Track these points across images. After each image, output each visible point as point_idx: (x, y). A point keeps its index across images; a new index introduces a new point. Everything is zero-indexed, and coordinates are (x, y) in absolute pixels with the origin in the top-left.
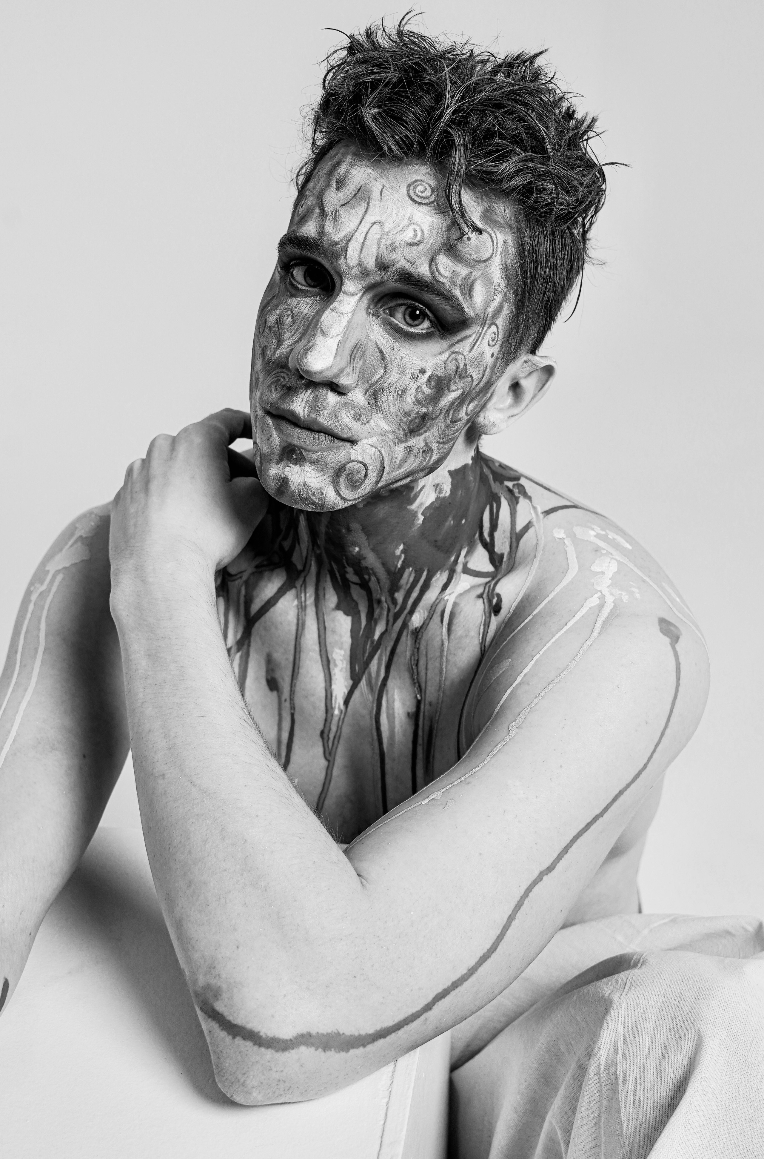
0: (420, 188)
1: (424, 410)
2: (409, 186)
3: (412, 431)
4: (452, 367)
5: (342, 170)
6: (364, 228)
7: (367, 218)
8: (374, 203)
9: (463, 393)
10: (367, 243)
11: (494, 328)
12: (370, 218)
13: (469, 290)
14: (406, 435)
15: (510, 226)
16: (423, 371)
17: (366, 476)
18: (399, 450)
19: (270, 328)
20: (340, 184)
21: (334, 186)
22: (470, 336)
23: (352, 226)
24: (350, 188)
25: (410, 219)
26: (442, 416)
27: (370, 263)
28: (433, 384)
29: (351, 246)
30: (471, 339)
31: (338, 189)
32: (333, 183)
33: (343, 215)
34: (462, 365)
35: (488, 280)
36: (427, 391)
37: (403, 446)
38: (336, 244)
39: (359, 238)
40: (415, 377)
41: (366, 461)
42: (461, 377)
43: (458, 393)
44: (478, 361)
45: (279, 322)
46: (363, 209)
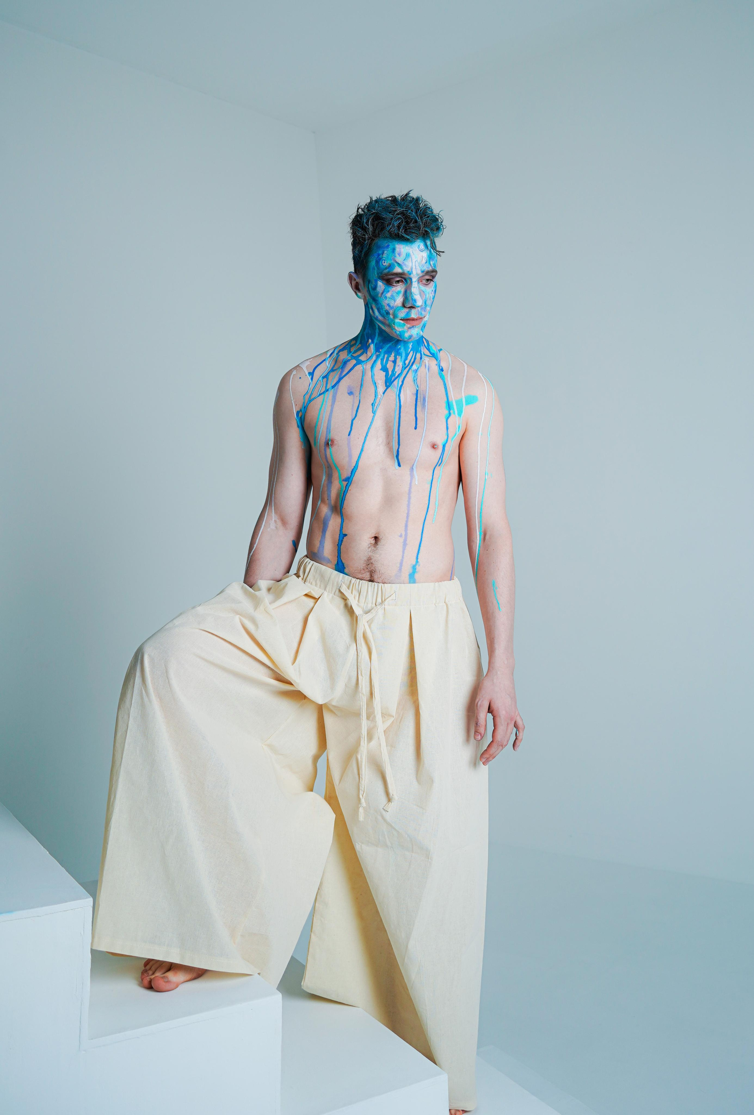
0: (421, 247)
2: (418, 247)
5: (397, 250)
6: (414, 264)
7: (413, 261)
8: (413, 256)
10: (416, 267)
12: (414, 261)
19: (389, 298)
20: (399, 255)
21: (398, 256)
23: (411, 265)
24: (403, 255)
25: (422, 256)
27: (419, 272)
29: (413, 270)
31: (400, 256)
32: (397, 254)
33: (406, 263)
38: (409, 271)
39: (414, 267)
45: (392, 296)
46: (411, 259)
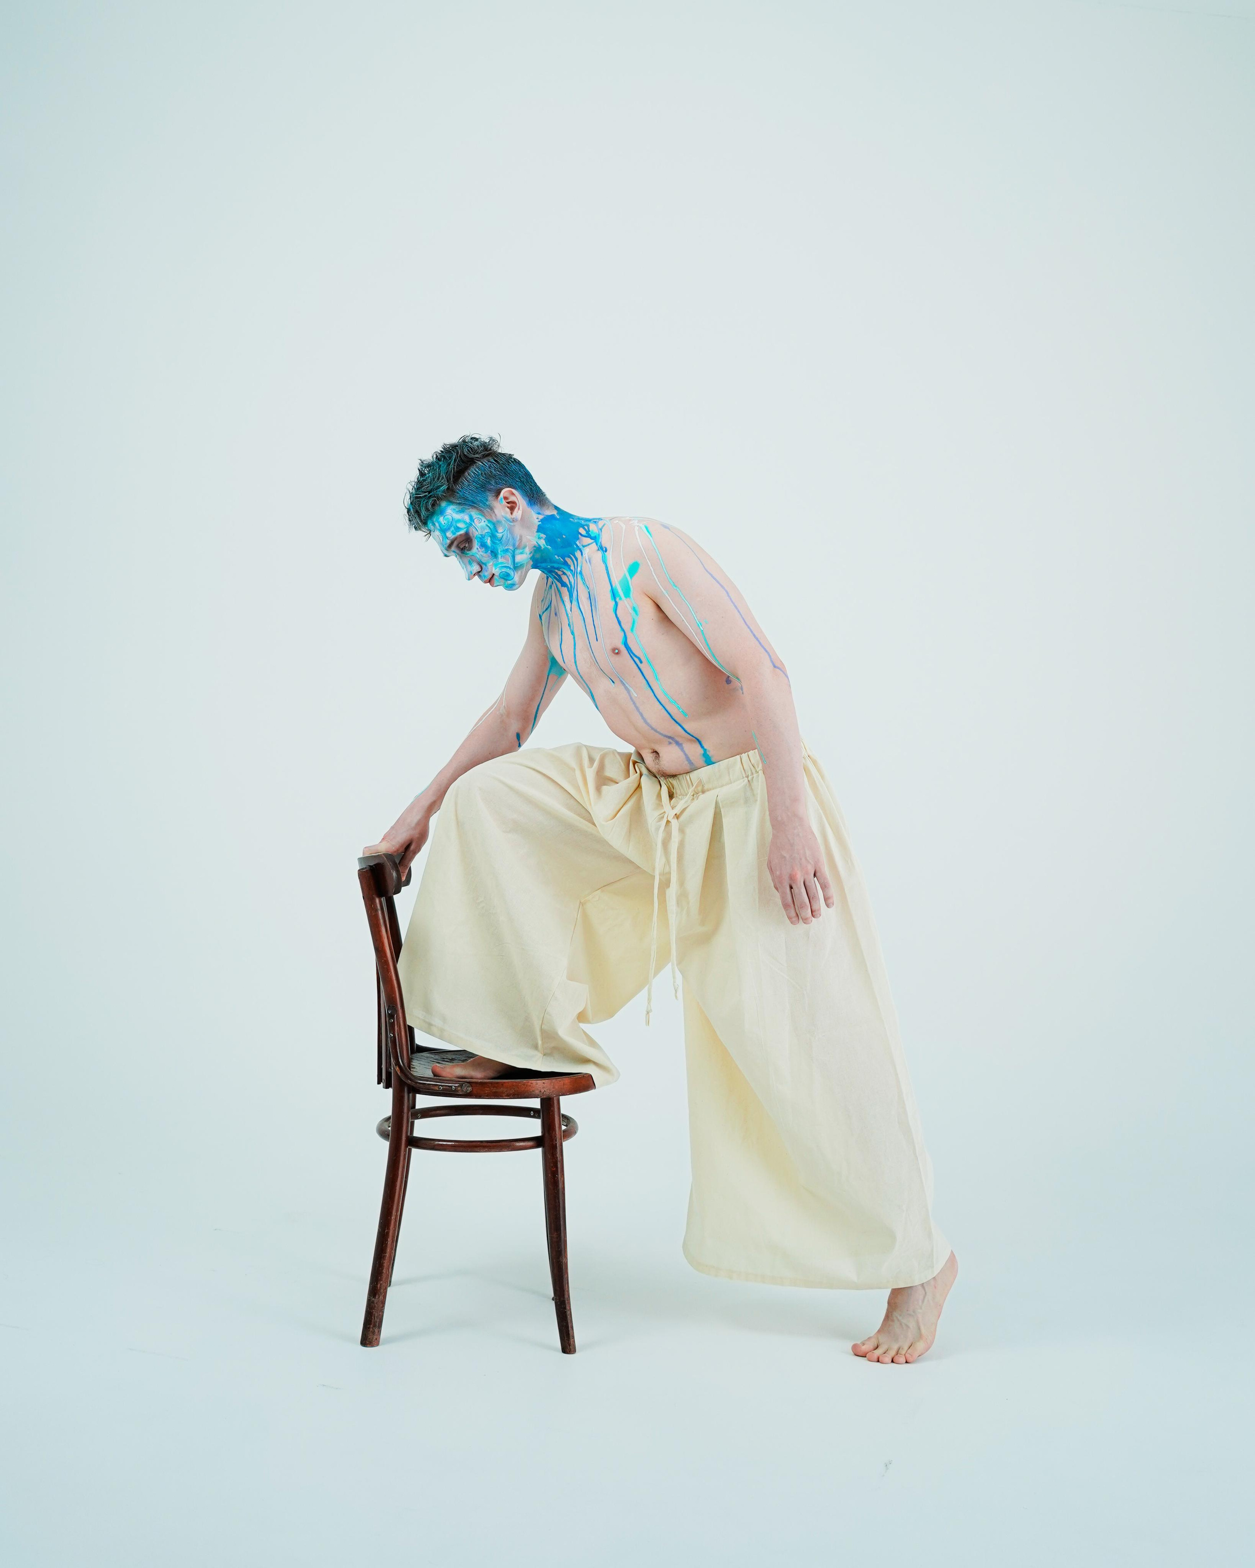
1: (489, 552)
3: (495, 556)
4: (479, 540)
9: (491, 537)
11: (475, 521)
13: (458, 529)
14: (496, 558)
15: (449, 505)
16: (478, 549)
17: (506, 572)
18: (500, 560)
22: (473, 531)
26: (494, 545)
28: (482, 548)
30: (474, 530)
34: (480, 536)
35: (459, 521)
36: (484, 549)
37: (500, 559)
40: (479, 551)
41: (500, 571)
42: (484, 537)
43: (489, 538)
44: (482, 528)
